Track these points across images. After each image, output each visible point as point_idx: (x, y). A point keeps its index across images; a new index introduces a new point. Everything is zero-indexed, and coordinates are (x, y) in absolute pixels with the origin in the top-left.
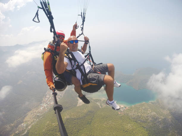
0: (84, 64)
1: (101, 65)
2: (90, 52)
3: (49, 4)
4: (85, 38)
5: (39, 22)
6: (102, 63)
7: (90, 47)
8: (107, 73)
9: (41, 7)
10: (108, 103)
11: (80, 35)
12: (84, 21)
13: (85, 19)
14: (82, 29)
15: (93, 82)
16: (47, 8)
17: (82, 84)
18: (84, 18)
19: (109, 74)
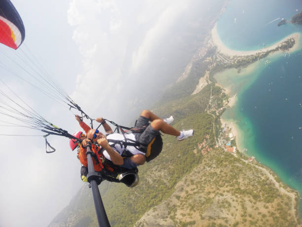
0: (127, 138)
1: (138, 122)
2: (116, 125)
3: (52, 125)
4: (98, 121)
5: (55, 150)
6: (137, 121)
7: (111, 122)
8: (149, 122)
9: (47, 134)
10: (180, 139)
11: (92, 123)
12: (79, 108)
13: (79, 105)
14: (87, 117)
15: (150, 140)
16: (53, 128)
17: (145, 154)
18: (77, 106)
19: (152, 120)
